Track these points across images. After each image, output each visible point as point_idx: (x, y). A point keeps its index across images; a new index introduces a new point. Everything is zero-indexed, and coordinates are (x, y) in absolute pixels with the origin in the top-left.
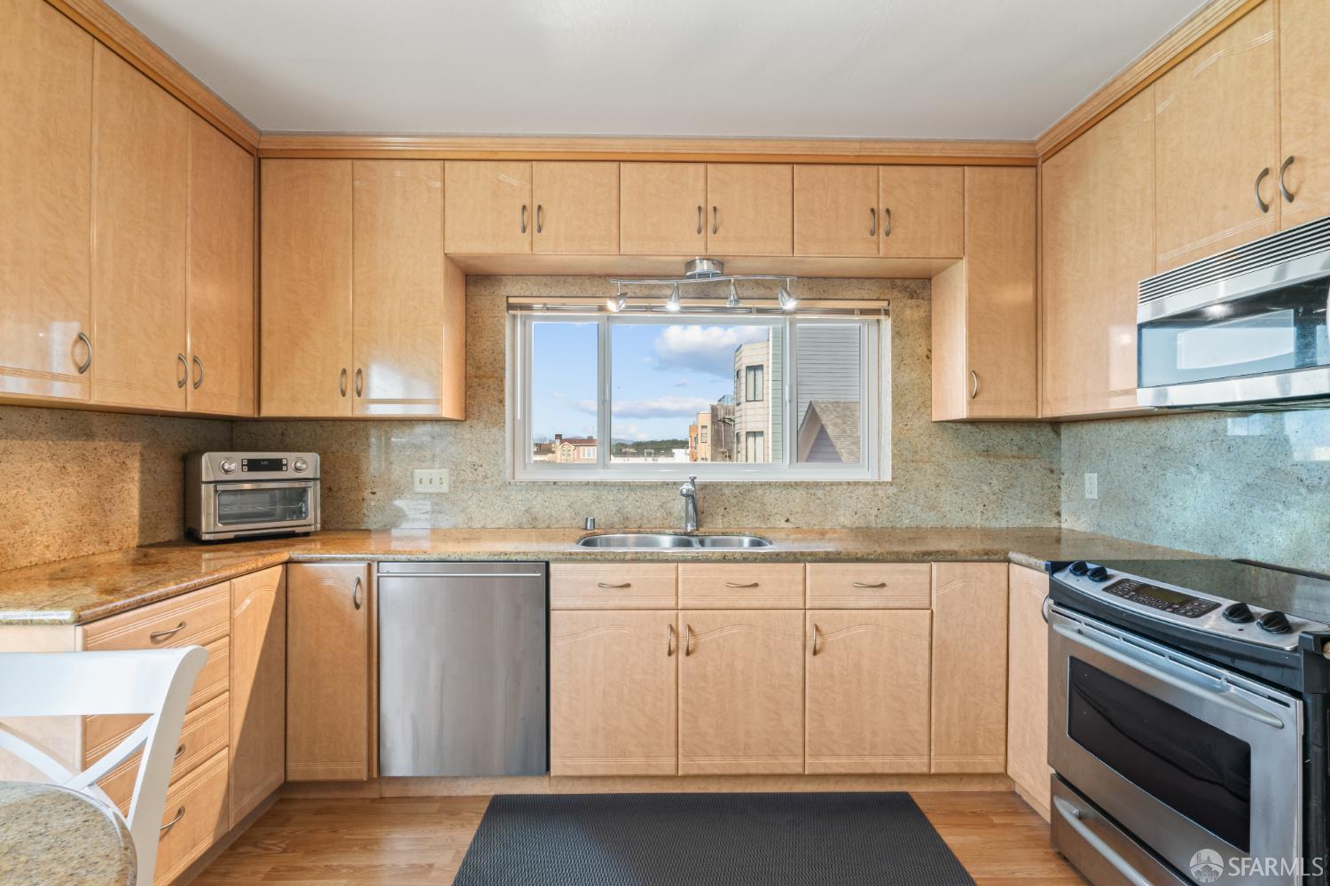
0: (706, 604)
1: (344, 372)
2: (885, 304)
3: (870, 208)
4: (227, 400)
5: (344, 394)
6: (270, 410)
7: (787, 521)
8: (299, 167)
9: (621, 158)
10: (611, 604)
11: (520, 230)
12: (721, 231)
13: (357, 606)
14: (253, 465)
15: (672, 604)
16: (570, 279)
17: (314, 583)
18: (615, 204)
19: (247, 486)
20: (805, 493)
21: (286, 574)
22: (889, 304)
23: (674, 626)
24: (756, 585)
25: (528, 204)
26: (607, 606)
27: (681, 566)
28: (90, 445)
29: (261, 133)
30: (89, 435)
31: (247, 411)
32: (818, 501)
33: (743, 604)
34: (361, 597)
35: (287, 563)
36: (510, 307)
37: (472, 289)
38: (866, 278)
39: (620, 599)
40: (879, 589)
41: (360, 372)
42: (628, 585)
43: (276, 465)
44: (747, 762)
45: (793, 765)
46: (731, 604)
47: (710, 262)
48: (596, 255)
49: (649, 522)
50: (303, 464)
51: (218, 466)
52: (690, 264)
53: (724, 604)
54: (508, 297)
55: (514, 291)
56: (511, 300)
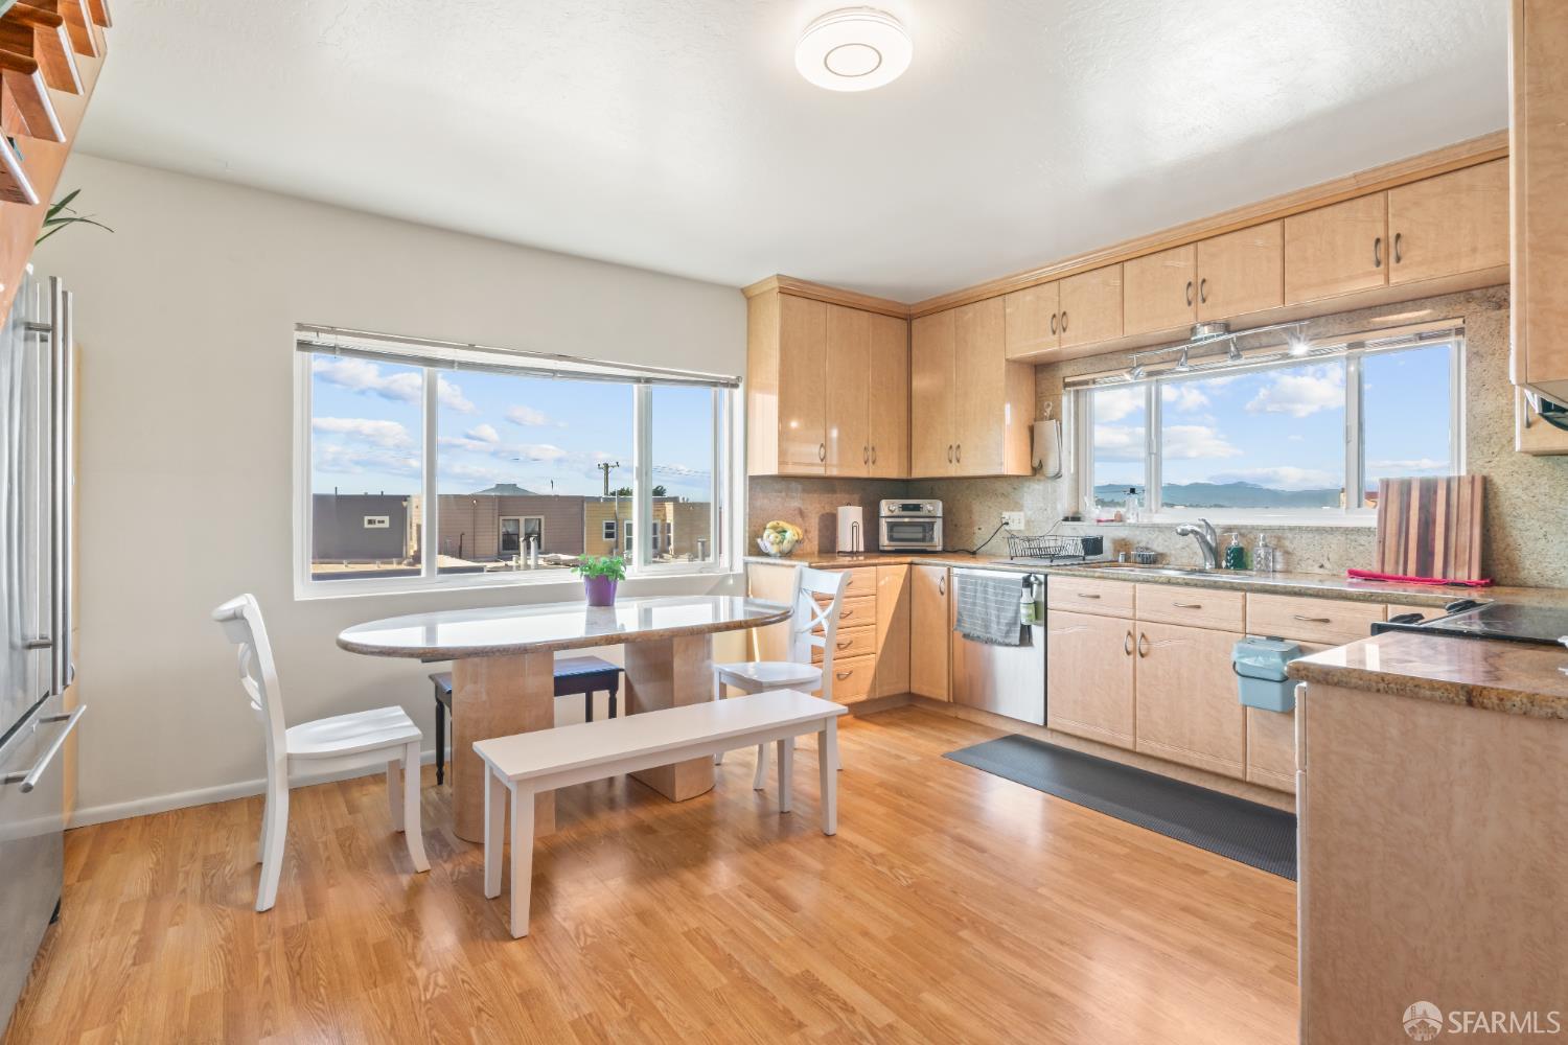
0: (1154, 618)
1: (951, 447)
2: (1459, 322)
3: (1376, 237)
4: (890, 469)
5: (951, 461)
6: (917, 473)
7: (1322, 566)
8: (929, 319)
9: (1121, 259)
10: (1085, 609)
11: (1051, 333)
12: (1210, 300)
13: (942, 593)
14: (905, 508)
15: (1130, 615)
16: (1109, 356)
17: (923, 577)
18: (1119, 298)
19: (906, 520)
20: (1343, 539)
21: (910, 571)
22: (1464, 322)
23: (1132, 632)
24: (1199, 607)
25: (1057, 313)
26: (1083, 611)
27: (1137, 585)
28: (835, 496)
29: (910, 306)
30: (834, 491)
31: (904, 476)
32: (1361, 548)
33: (1188, 621)
34: (944, 587)
35: (911, 564)
36: (1066, 385)
37: (1040, 376)
38: (1427, 298)
39: (1092, 606)
40: (1322, 624)
41: (959, 447)
42: (1098, 597)
43: (917, 508)
44: (1191, 754)
45: (1235, 770)
46: (1177, 620)
47: (1211, 327)
48: (1110, 339)
49: (1176, 559)
50: (932, 507)
51: (887, 507)
52: (1193, 330)
53: (1171, 619)
54: (1064, 378)
55: (1069, 373)
56: (1067, 380)
